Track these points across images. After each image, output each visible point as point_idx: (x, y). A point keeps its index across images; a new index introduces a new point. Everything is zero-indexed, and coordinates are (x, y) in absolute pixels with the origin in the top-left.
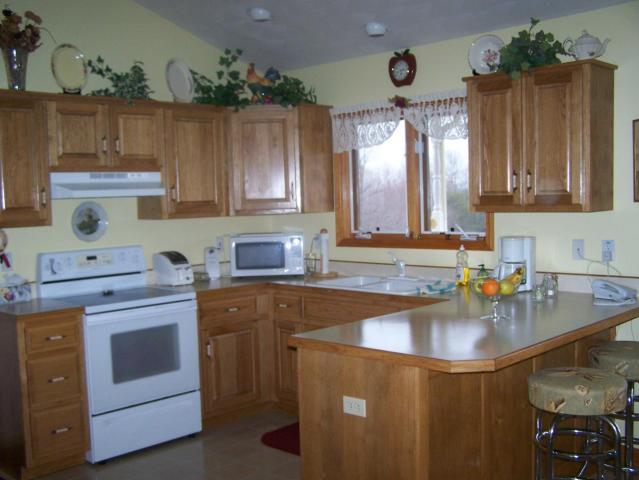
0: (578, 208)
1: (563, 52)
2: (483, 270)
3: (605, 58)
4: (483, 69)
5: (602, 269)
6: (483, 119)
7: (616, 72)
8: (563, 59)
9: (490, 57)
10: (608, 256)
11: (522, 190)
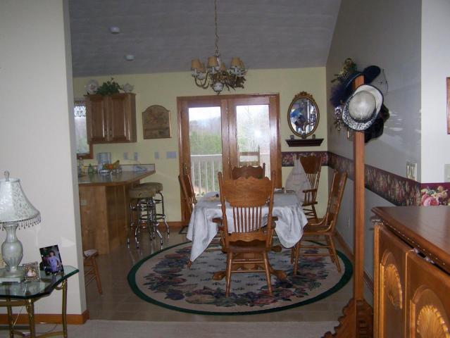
0: (128, 141)
1: (121, 89)
2: (90, 166)
3: (133, 92)
4: (91, 92)
5: (135, 163)
6: (92, 110)
7: (136, 97)
8: (121, 91)
9: (93, 88)
10: (136, 158)
11: (108, 136)
